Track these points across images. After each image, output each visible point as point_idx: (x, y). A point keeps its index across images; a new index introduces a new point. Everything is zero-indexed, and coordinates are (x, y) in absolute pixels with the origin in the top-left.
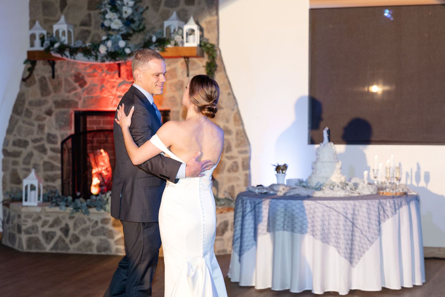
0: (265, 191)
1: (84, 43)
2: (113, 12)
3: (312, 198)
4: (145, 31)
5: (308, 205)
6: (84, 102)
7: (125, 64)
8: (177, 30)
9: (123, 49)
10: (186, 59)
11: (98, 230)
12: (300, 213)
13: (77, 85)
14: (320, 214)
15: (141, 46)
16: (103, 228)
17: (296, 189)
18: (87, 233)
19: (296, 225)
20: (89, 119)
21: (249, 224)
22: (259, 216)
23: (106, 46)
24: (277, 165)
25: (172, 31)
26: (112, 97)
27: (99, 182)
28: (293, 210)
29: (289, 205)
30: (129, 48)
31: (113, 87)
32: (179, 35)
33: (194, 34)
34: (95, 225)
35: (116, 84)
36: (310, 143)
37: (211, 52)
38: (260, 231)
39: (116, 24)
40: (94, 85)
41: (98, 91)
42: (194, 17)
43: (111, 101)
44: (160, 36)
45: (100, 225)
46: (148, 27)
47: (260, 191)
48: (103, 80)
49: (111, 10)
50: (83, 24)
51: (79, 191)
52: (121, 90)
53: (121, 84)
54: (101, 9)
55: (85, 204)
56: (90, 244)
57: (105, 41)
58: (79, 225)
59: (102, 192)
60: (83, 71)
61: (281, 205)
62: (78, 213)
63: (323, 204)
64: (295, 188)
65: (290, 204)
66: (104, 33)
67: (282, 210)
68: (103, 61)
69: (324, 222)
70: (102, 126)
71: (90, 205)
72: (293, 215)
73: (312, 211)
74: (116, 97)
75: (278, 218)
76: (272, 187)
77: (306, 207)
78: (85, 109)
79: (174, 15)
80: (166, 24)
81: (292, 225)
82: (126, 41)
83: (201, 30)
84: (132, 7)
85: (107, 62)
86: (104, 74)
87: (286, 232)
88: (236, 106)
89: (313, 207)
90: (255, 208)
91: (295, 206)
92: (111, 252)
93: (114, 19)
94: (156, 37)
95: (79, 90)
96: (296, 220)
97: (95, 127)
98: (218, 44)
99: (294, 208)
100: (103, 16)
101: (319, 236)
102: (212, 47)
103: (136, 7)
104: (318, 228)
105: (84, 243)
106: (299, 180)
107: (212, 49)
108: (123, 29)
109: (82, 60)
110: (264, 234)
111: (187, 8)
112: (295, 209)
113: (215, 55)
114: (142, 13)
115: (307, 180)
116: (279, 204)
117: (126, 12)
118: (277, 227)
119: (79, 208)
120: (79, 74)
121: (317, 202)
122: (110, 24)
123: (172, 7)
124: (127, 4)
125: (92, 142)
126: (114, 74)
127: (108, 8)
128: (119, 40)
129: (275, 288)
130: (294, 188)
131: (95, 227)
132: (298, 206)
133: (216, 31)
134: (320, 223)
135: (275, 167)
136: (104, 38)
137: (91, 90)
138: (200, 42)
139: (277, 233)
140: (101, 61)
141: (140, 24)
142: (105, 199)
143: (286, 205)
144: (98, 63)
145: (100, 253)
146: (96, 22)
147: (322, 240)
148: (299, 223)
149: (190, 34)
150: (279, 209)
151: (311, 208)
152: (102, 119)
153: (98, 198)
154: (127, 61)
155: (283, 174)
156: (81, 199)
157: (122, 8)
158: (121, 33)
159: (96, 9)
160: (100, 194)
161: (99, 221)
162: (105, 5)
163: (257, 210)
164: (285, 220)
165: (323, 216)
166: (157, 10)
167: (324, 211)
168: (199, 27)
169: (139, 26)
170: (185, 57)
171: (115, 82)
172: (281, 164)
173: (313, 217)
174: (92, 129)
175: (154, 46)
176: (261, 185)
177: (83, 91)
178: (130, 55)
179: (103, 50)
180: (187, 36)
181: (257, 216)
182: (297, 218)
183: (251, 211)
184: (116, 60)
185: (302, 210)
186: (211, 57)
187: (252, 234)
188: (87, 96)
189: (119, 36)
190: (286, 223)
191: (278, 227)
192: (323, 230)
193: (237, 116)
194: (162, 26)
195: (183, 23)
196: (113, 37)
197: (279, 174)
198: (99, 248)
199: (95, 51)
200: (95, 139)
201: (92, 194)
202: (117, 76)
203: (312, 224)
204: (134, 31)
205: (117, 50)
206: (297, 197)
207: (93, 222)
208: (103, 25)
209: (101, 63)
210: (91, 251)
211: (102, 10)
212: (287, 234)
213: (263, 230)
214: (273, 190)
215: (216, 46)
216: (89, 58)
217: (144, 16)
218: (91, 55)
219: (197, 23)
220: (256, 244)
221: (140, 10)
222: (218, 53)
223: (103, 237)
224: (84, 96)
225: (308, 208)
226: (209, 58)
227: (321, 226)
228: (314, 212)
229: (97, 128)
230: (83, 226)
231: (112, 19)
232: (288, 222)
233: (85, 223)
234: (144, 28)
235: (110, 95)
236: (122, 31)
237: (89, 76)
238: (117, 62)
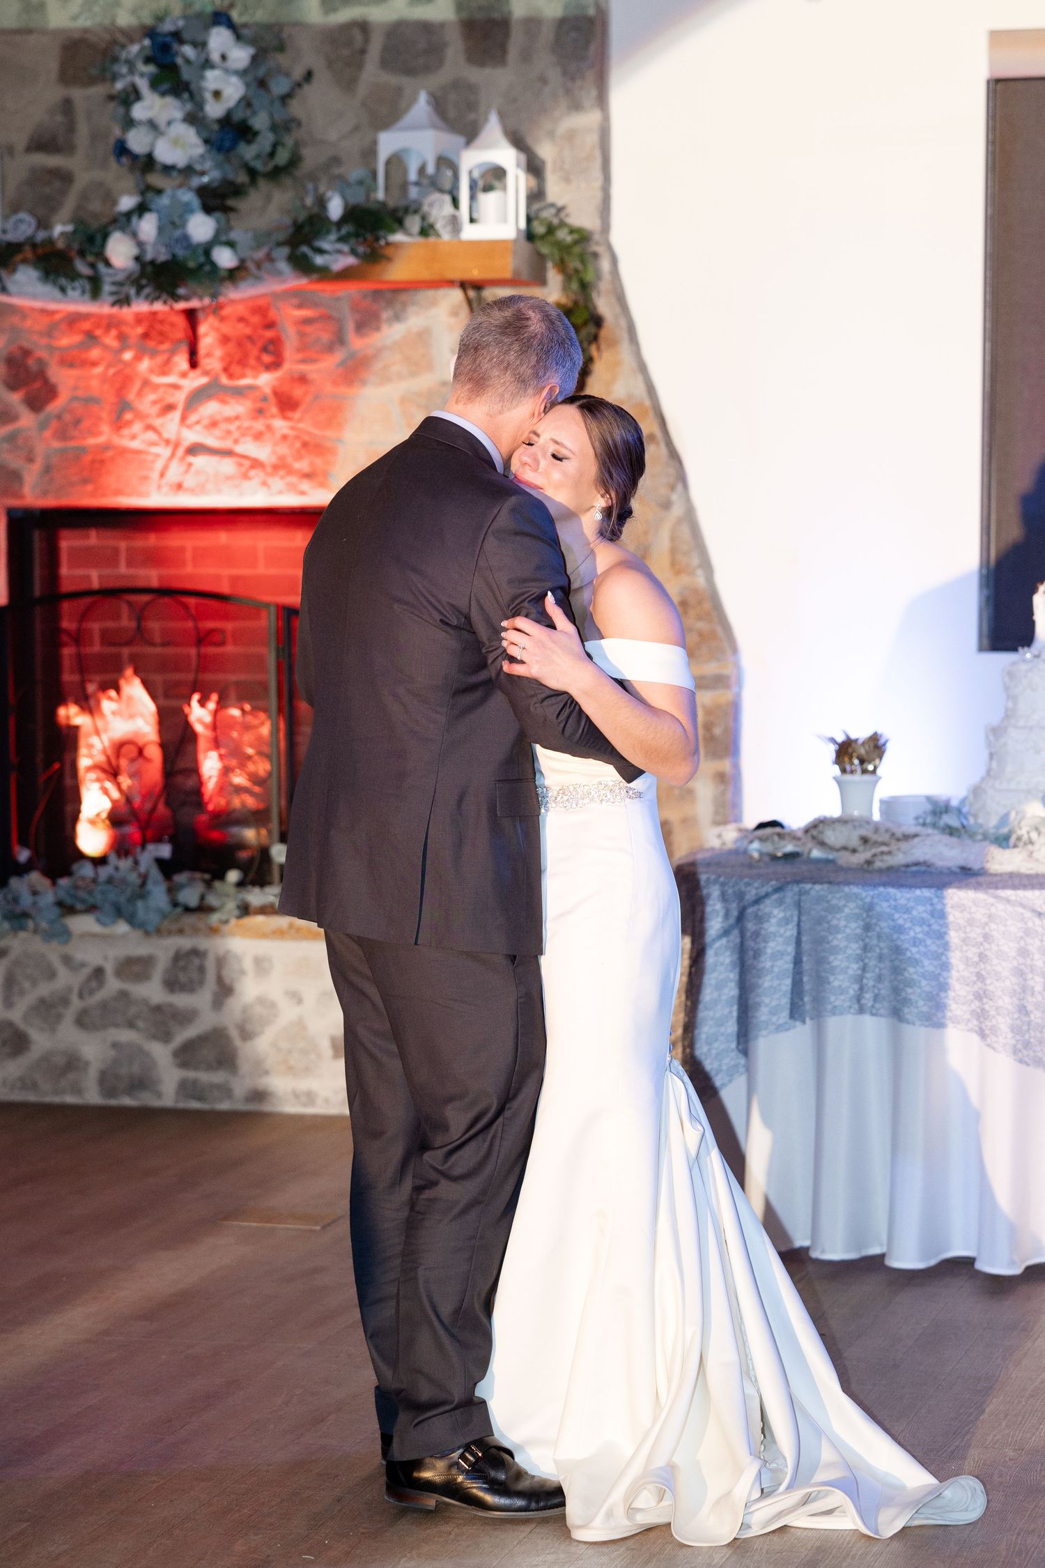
0: (790, 848)
1: (43, 224)
2: (163, 94)
3: (980, 879)
4: (298, 173)
5: (961, 907)
6: (47, 469)
7: (217, 309)
8: (431, 169)
9: (207, 249)
10: (472, 293)
11: (104, 1005)
12: (929, 942)
13: (15, 399)
14: (1010, 948)
15: (281, 237)
16: (123, 995)
17: (916, 840)
18: (59, 1017)
19: (909, 990)
20: (68, 542)
21: (719, 987)
22: (757, 954)
23: (134, 235)
24: (840, 738)
25: (413, 176)
26: (165, 452)
27: (106, 805)
28: (900, 929)
29: (883, 907)
30: (231, 244)
31: (170, 408)
32: (441, 191)
33: (504, 189)
34: (94, 984)
35: (180, 398)
36: (986, 642)
37: (574, 264)
38: (762, 1015)
39: (176, 142)
40: (89, 401)
41: (105, 428)
42: (502, 116)
43: (159, 465)
44: (358, 198)
45: (113, 984)
46: (311, 158)
47: (768, 848)
48: (123, 381)
49: (155, 84)
50: (43, 143)
51: (24, 843)
52: (198, 422)
53: (197, 397)
54: (114, 77)
55: (48, 897)
56: (73, 1063)
57: (128, 215)
58: (27, 985)
59: (120, 847)
60: (44, 341)
61: (851, 908)
62: (22, 935)
63: (1023, 906)
64: (916, 836)
65: (885, 904)
66: (129, 181)
67: (854, 927)
68: (124, 301)
69: (1025, 980)
70: (124, 572)
71: (69, 901)
72: (897, 950)
73: (976, 934)
74: (180, 452)
75: (837, 961)
76: (816, 828)
77: (954, 916)
78: (50, 502)
79: (421, 107)
80: (388, 143)
81: (896, 991)
82: (218, 214)
83: (534, 168)
84: (242, 74)
85: (141, 306)
86: (128, 356)
87: (868, 1019)
88: (679, 487)
89: (980, 914)
90: (741, 918)
91: (908, 911)
92: (159, 1095)
93: (169, 123)
94: (344, 197)
95: (27, 420)
96: (911, 970)
97: (95, 578)
98: (606, 228)
99: (900, 919)
100: (121, 110)
101: (1005, 1037)
102: (576, 243)
103: (261, 72)
104: (1000, 1003)
105: (46, 1058)
106: (929, 799)
107: (577, 250)
108: (208, 165)
109: (34, 297)
110: (779, 1028)
111: (475, 74)
112: (908, 925)
113: (589, 277)
114: (285, 99)
115: (963, 801)
116: (842, 903)
117: (217, 94)
118: (832, 998)
119: (25, 915)
120: (27, 353)
121: (996, 897)
122: (153, 145)
123: (411, 71)
124: (224, 57)
125: (79, 638)
126: (173, 353)
127: (142, 75)
128: (187, 210)
129: (823, 1252)
130: (907, 837)
131: (91, 993)
132: (920, 911)
133: (597, 173)
134: (1010, 982)
135: (832, 749)
136: (127, 202)
137: (77, 422)
138: (529, 220)
139: (833, 1024)
140: (112, 299)
141: (275, 146)
142: (134, 878)
143: (869, 908)
144: (103, 308)
145: (113, 1102)
146: (96, 136)
147: (1015, 1051)
148: (924, 983)
149: (488, 188)
150: (843, 923)
151: (971, 922)
152: (122, 544)
153: (104, 872)
154: (221, 299)
155: (867, 777)
156: (35, 877)
157: (202, 77)
158: (196, 182)
159: (92, 81)
160: (113, 858)
161: (109, 968)
162: (130, 63)
163: (750, 926)
164: (864, 969)
165: (1023, 952)
166: (348, 84)
167: (1028, 932)
168: (523, 157)
169: (272, 154)
170: (463, 285)
171: (176, 387)
172: (861, 733)
173: (982, 957)
174: (83, 586)
175: (333, 237)
176: (774, 824)
177: (43, 426)
178: (234, 275)
179: (120, 252)
180: (473, 197)
181: (751, 953)
182: (916, 962)
183: (726, 933)
184: (177, 298)
185: (935, 927)
186: (575, 286)
187: (732, 1027)
188: (56, 445)
189: (188, 197)
190: (869, 981)
191: (835, 1000)
192: (1023, 1010)
193: (685, 531)
194: (370, 152)
195: (461, 140)
196: (165, 201)
197: (848, 777)
198: (107, 1082)
199: (90, 258)
200: (95, 627)
201: (81, 856)
202: (182, 362)
203: (979, 984)
204: (253, 173)
205: (180, 252)
206: (915, 874)
207: (86, 971)
208: (121, 149)
209: (115, 310)
210: (78, 1090)
211: (119, 85)
212: (873, 1027)
213: (773, 1012)
214: (822, 844)
215: (597, 237)
216: (63, 290)
217: (296, 108)
218: (74, 276)
219: (518, 142)
220: (749, 1070)
221: (279, 86)
222: (605, 265)
223: (126, 1036)
224: (47, 445)
225: (961, 922)
226: (565, 288)
227: (1013, 993)
228: (987, 937)
229: (101, 577)
230: (44, 989)
231: (161, 121)
232: (879, 978)
233: (52, 975)
234: (295, 161)
235: (154, 444)
236: (203, 173)
237: (69, 362)
238: (182, 305)
